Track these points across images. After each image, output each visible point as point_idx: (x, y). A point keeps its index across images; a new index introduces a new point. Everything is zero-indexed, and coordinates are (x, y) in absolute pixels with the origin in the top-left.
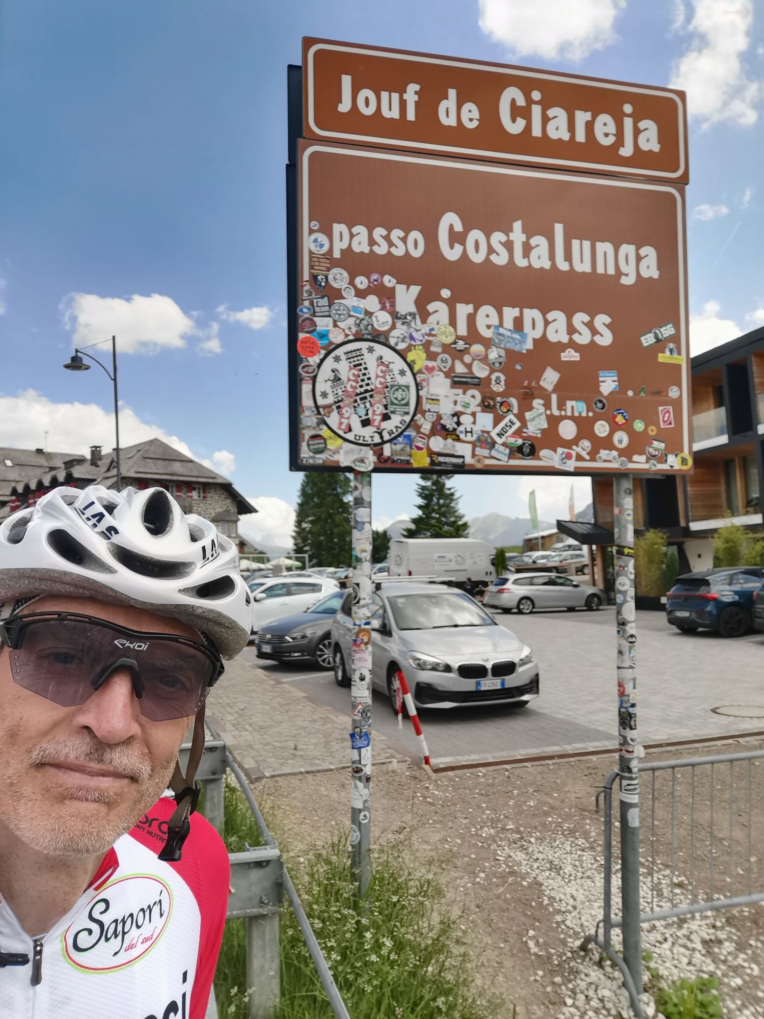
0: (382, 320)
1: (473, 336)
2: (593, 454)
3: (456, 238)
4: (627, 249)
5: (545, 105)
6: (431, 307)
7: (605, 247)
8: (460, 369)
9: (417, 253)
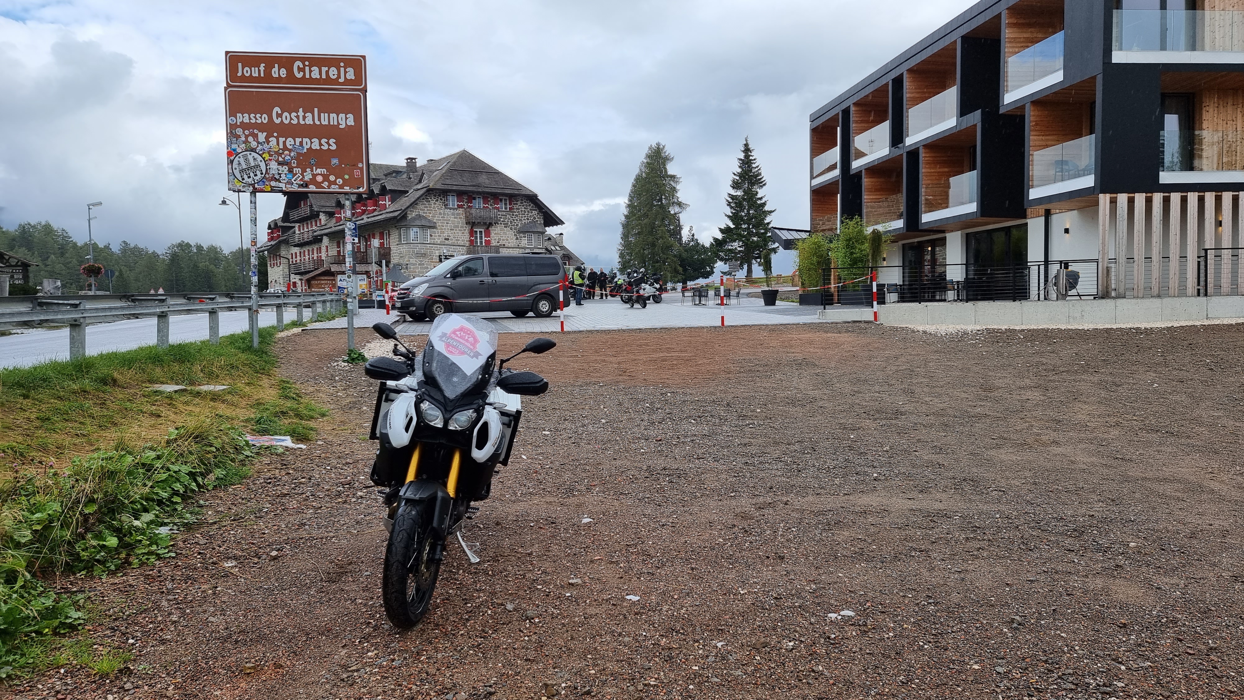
0: (254, 144)
1: (285, 148)
2: (329, 187)
3: (279, 116)
4: (342, 116)
5: (310, 66)
6: (270, 139)
7: (333, 115)
8: (280, 159)
9: (265, 122)
